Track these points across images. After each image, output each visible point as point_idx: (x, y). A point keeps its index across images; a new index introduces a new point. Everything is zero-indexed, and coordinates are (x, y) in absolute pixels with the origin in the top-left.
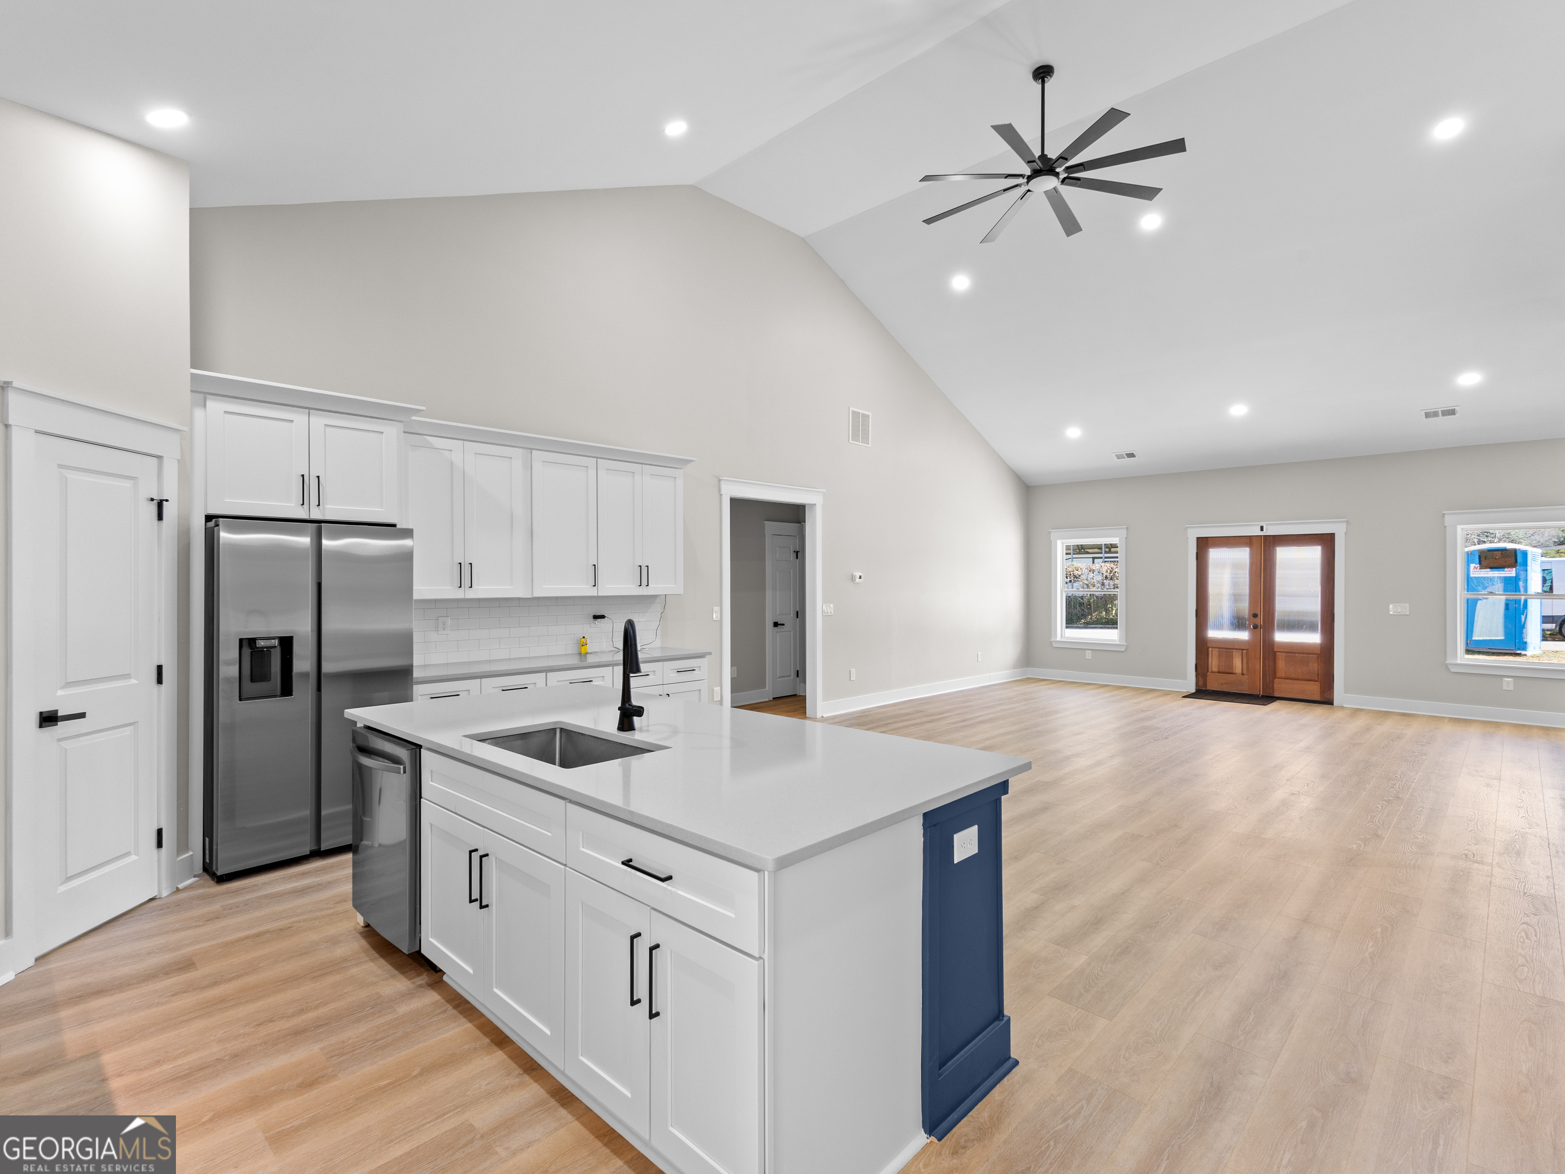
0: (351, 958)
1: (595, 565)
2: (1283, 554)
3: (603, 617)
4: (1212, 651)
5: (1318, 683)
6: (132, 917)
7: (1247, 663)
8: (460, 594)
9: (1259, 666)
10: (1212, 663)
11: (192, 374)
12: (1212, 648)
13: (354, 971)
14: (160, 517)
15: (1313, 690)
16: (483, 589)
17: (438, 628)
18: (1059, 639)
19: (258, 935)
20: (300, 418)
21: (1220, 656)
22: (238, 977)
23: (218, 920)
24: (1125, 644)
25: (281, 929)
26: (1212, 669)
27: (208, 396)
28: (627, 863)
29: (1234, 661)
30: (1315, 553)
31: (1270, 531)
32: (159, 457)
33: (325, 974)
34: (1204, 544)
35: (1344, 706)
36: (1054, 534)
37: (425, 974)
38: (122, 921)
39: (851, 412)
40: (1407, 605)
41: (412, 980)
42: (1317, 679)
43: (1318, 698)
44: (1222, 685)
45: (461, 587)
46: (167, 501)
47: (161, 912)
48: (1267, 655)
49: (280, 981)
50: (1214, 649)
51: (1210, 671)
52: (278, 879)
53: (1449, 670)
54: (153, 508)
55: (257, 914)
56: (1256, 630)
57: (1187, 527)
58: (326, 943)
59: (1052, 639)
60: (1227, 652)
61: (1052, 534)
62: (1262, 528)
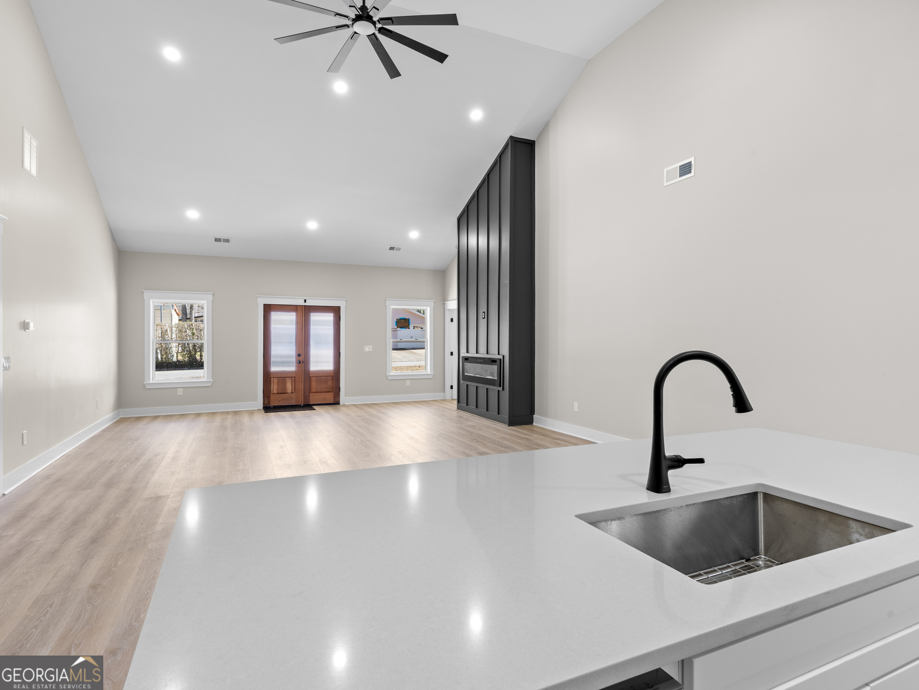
2: (314, 317)
4: (274, 380)
5: (332, 393)
7: (295, 385)
9: (301, 386)
10: (273, 388)
12: (273, 378)
15: (330, 397)
18: (149, 381)
21: (278, 383)
24: (212, 381)
26: (273, 392)
29: (287, 384)
30: (329, 317)
31: (309, 303)
34: (268, 309)
35: (345, 404)
36: (147, 296)
40: (372, 347)
42: (331, 391)
43: (332, 402)
44: (279, 401)
48: (306, 380)
53: (387, 379)
56: (300, 364)
57: (258, 297)
59: (145, 383)
60: (283, 379)
61: (144, 293)
62: (305, 301)
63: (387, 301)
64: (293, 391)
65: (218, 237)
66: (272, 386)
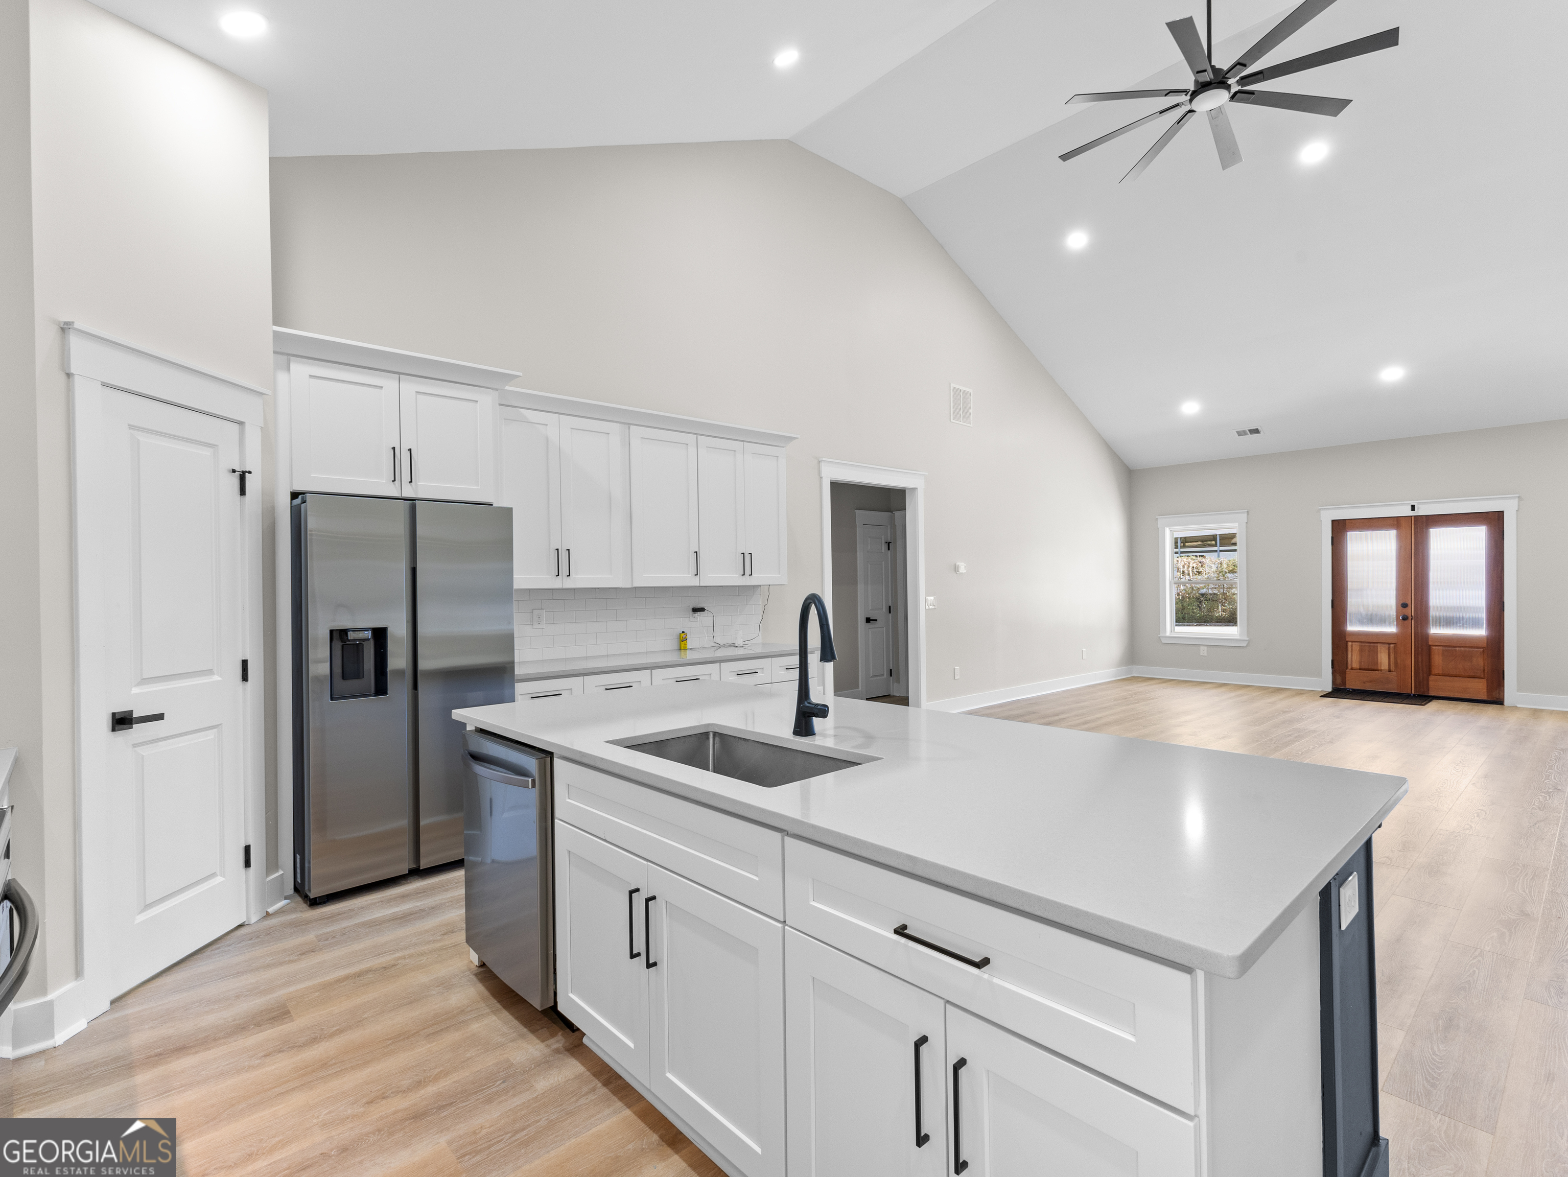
0: (469, 1009)
1: (697, 552)
2: (1438, 536)
3: (702, 610)
4: (1352, 646)
5: (1484, 681)
6: (219, 948)
7: (1396, 658)
8: (557, 584)
9: (1410, 661)
10: (1352, 659)
11: (275, 332)
12: (1352, 642)
13: (475, 1027)
14: (243, 492)
16: (582, 578)
17: (532, 621)
18: (1168, 634)
19: (359, 975)
20: (389, 384)
21: (1361, 650)
22: (341, 1031)
23: (313, 953)
24: (1247, 639)
25: (385, 968)
26: (1351, 665)
27: (292, 358)
28: (901, 931)
29: (1379, 656)
30: (1479, 534)
31: (1422, 511)
32: (241, 423)
33: (442, 1030)
34: (1340, 528)
35: (1518, 706)
36: (1161, 521)
37: (560, 1033)
38: (208, 952)
39: (952, 388)
41: (545, 1042)
42: (1482, 676)
43: (1484, 697)
44: (1364, 683)
45: (558, 575)
46: (250, 472)
47: (250, 942)
48: (1420, 650)
49: (388, 1039)
50: (1354, 644)
51: (1350, 667)
52: (375, 903)
54: (235, 480)
55: (357, 946)
56: (1406, 622)
57: (1320, 509)
58: (437, 987)
59: (1163, 635)
60: (1370, 646)
62: (1413, 508)
64: (1393, 668)
65: (1241, 428)
66: (1349, 656)
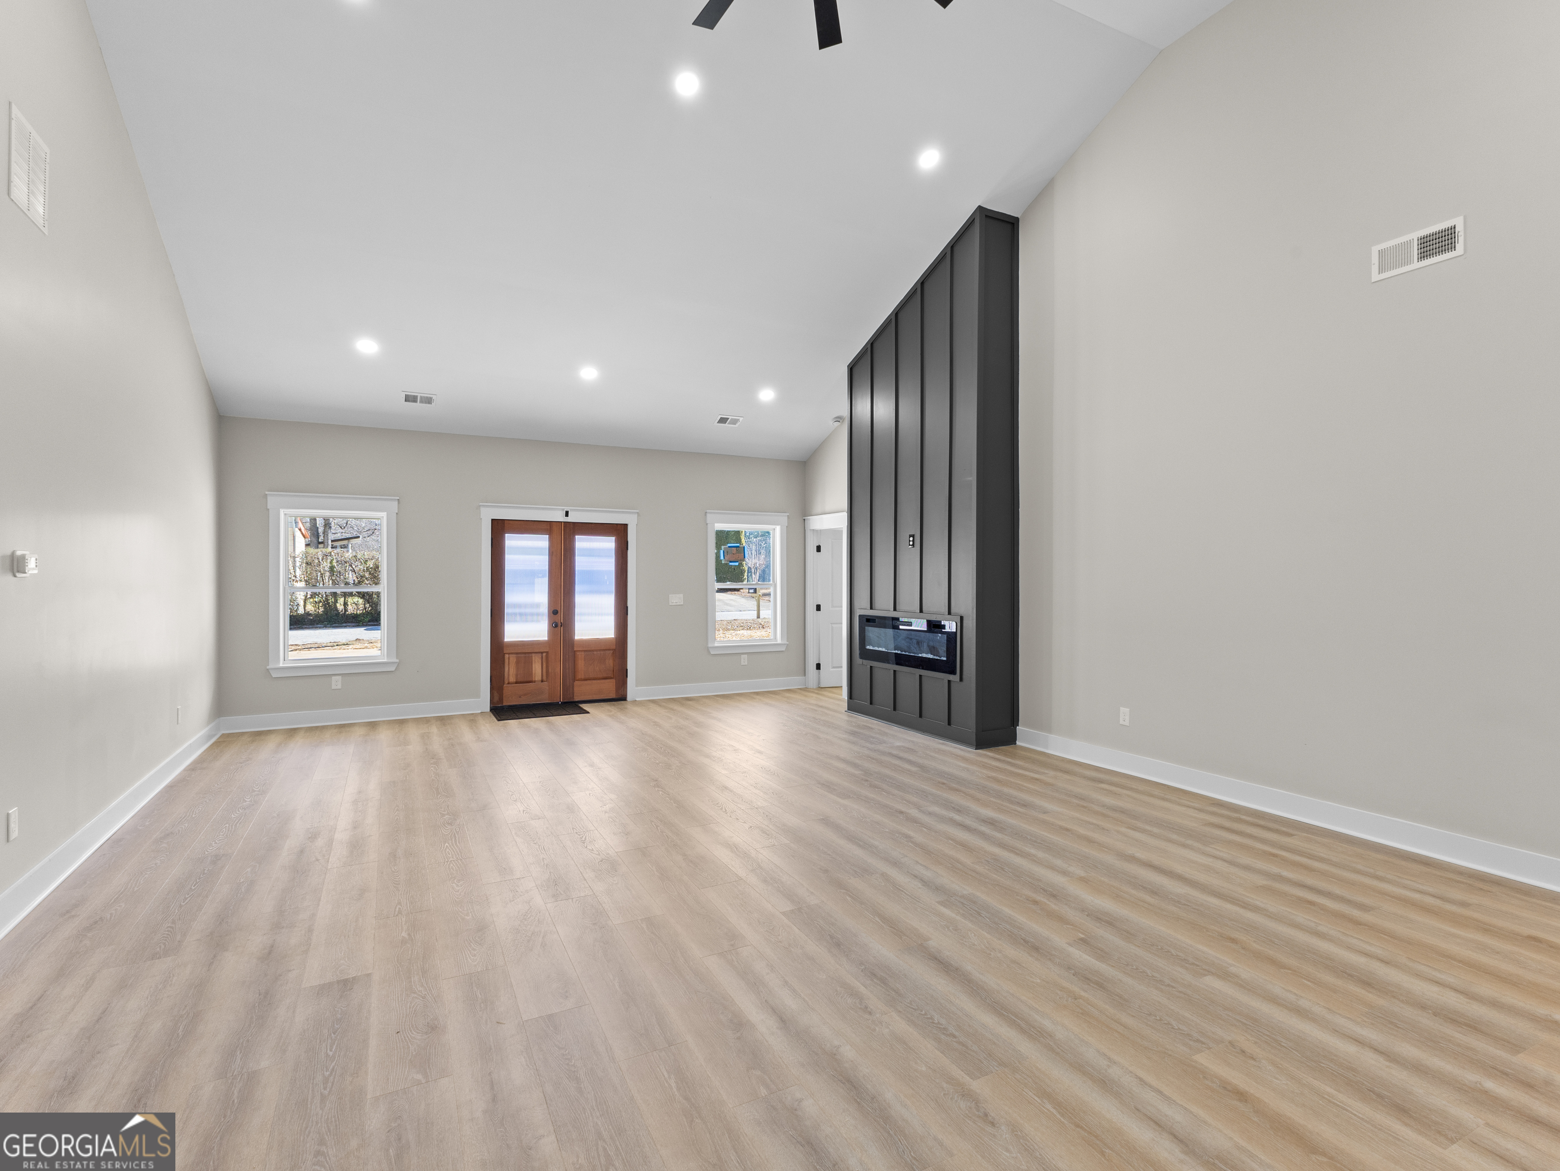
2: (582, 543)
4: (509, 658)
5: (614, 681)
7: (547, 667)
9: (558, 669)
10: (508, 673)
12: (509, 654)
15: (608, 687)
18: (281, 664)
21: (518, 663)
24: (398, 661)
26: (508, 679)
29: (533, 666)
30: (608, 543)
31: (573, 518)
34: (500, 528)
35: (637, 699)
40: (681, 595)
42: (612, 676)
43: (613, 696)
44: (520, 697)
48: (567, 656)
50: (511, 656)
51: (507, 682)
53: (709, 652)
56: (556, 629)
57: (481, 506)
59: (271, 666)
60: (525, 657)
61: (269, 498)
62: (567, 514)
63: (708, 515)
64: (545, 678)
65: (412, 391)
66: (506, 669)
